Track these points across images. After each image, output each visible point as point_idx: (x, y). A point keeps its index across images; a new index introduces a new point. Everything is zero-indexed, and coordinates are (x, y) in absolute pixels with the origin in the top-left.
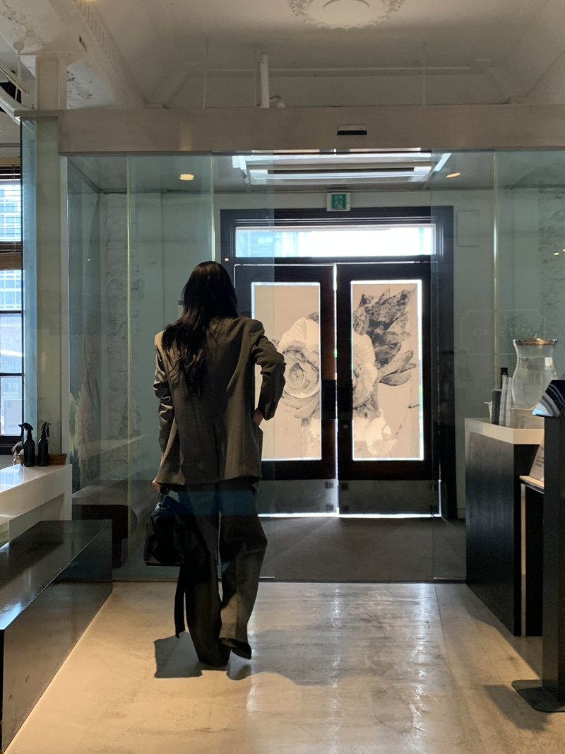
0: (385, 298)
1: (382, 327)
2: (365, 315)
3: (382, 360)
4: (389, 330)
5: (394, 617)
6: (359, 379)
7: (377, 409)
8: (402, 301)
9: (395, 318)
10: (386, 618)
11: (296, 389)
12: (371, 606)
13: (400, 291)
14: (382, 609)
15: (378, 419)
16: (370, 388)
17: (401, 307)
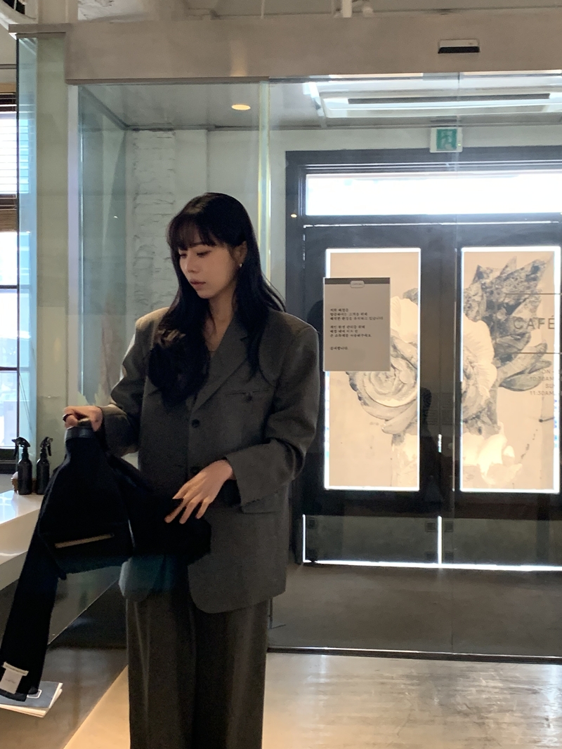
0: (509, 270)
1: (504, 310)
2: (480, 294)
3: (503, 356)
4: (514, 315)
5: (502, 710)
6: (471, 382)
7: (494, 422)
8: (533, 276)
9: (523, 298)
10: (490, 712)
11: (385, 394)
12: (471, 694)
13: (531, 261)
14: (487, 699)
15: (496, 435)
16: (486, 394)
17: (532, 283)
